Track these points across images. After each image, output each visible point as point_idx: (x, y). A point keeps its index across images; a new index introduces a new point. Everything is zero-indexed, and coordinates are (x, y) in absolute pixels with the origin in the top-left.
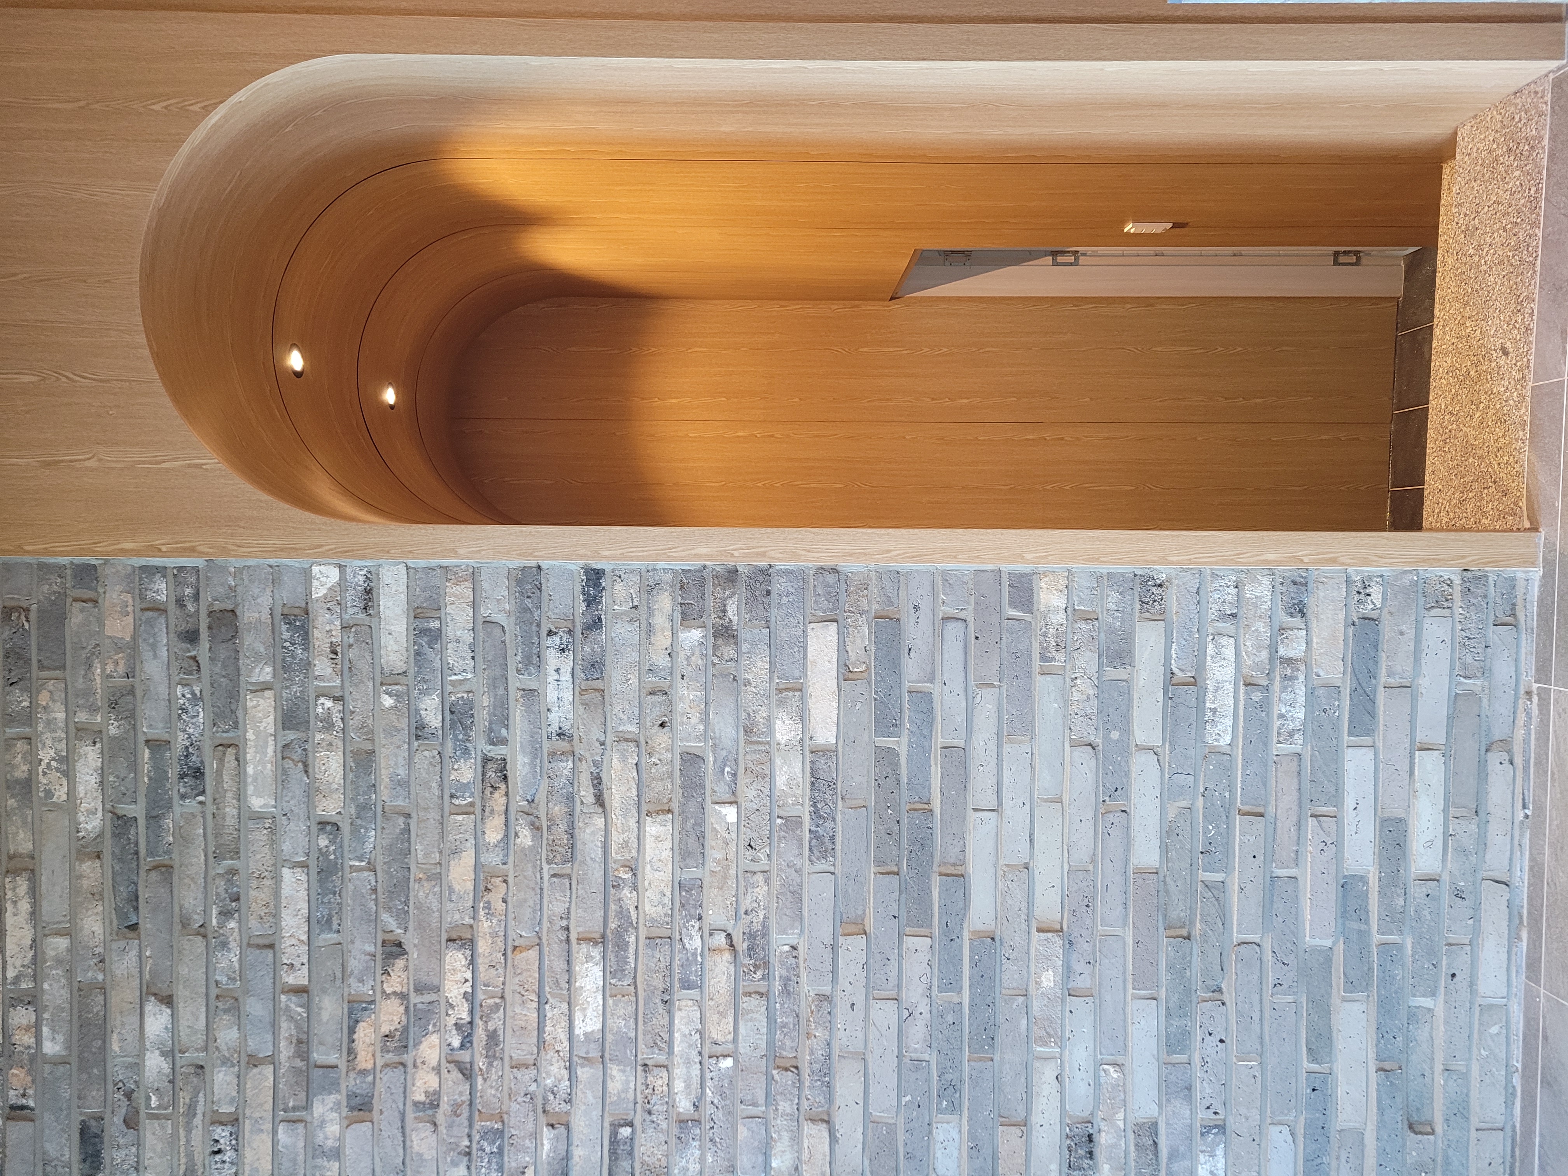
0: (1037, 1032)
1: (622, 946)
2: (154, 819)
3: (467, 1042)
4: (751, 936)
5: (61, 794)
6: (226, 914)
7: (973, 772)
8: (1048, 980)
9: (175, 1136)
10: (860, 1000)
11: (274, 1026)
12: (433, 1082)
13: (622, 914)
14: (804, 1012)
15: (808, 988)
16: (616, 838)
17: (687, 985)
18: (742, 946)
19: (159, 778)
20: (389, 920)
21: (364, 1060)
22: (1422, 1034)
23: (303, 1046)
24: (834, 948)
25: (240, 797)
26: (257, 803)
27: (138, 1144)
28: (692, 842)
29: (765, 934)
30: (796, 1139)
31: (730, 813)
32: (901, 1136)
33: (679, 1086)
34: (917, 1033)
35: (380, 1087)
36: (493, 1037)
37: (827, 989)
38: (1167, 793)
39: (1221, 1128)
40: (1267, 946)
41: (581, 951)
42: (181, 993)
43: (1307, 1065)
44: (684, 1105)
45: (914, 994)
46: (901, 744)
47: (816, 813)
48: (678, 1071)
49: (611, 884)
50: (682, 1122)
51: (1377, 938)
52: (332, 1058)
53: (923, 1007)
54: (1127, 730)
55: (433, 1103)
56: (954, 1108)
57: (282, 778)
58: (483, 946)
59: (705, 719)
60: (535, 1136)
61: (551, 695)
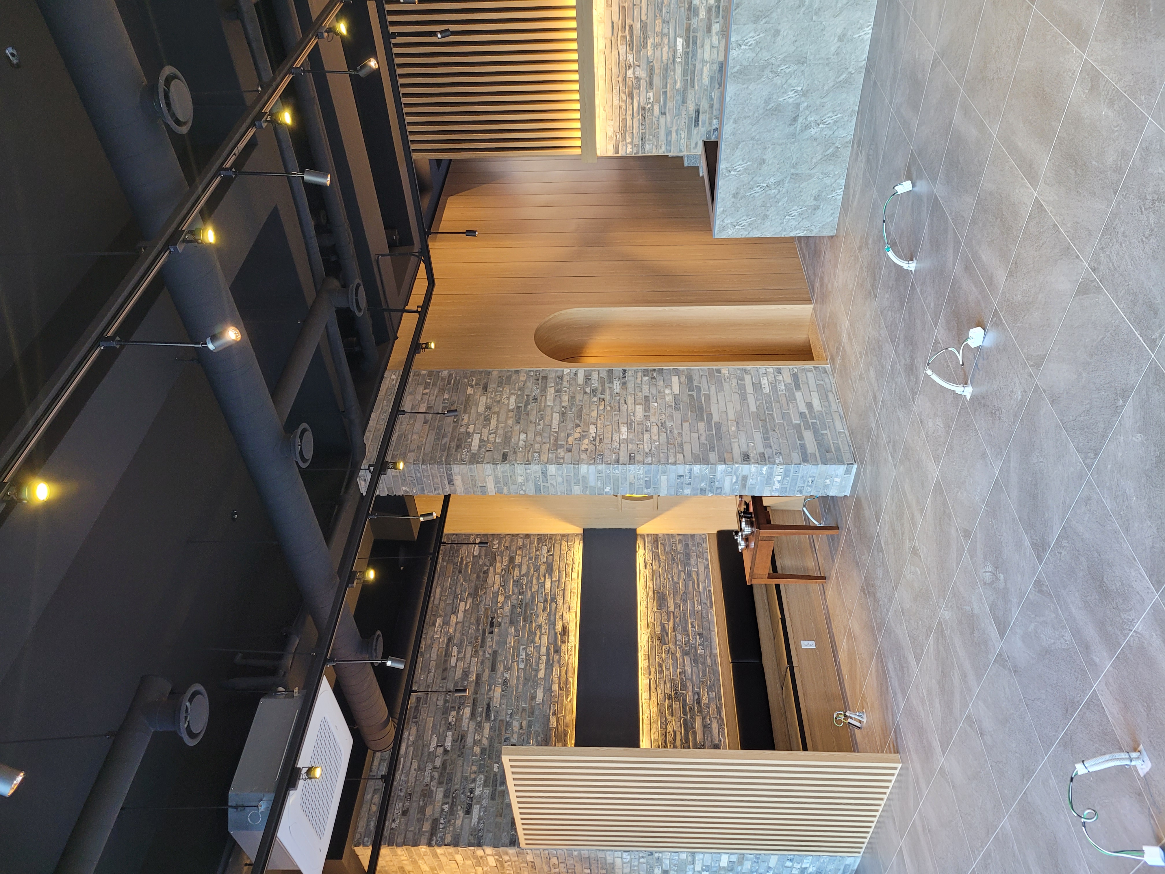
0: (732, 437)
1: (631, 425)
2: (526, 406)
3: (594, 440)
4: (662, 423)
5: (506, 402)
6: (540, 420)
7: (711, 398)
8: (733, 429)
9: (525, 455)
10: (688, 433)
11: (550, 438)
12: (587, 447)
13: (631, 420)
14: (675, 436)
15: (676, 432)
16: (629, 409)
17: (646, 431)
18: (659, 425)
19: (528, 400)
20: (577, 421)
21: (570, 443)
22: (826, 437)
23: (556, 440)
24: (682, 425)
25: (545, 403)
26: (548, 403)
27: (516, 456)
28: (647, 409)
29: (665, 422)
30: (675, 456)
31: (656, 404)
32: (701, 456)
33: (645, 447)
34: (703, 439)
35: (574, 447)
36: (601, 439)
37: (681, 431)
38: (756, 400)
39: (780, 453)
40: (785, 423)
41: (621, 426)
42: (529, 433)
43: (799, 442)
44: (647, 450)
45: (702, 431)
46: (694, 394)
47: (676, 404)
48: (645, 445)
49: (628, 416)
50: (647, 453)
51: (810, 421)
52: (563, 443)
53: (704, 434)
54: (745, 390)
55: (586, 450)
56: (714, 451)
57: (555, 400)
58: (598, 425)
59: (649, 390)
60: (611, 455)
61: (615, 387)
